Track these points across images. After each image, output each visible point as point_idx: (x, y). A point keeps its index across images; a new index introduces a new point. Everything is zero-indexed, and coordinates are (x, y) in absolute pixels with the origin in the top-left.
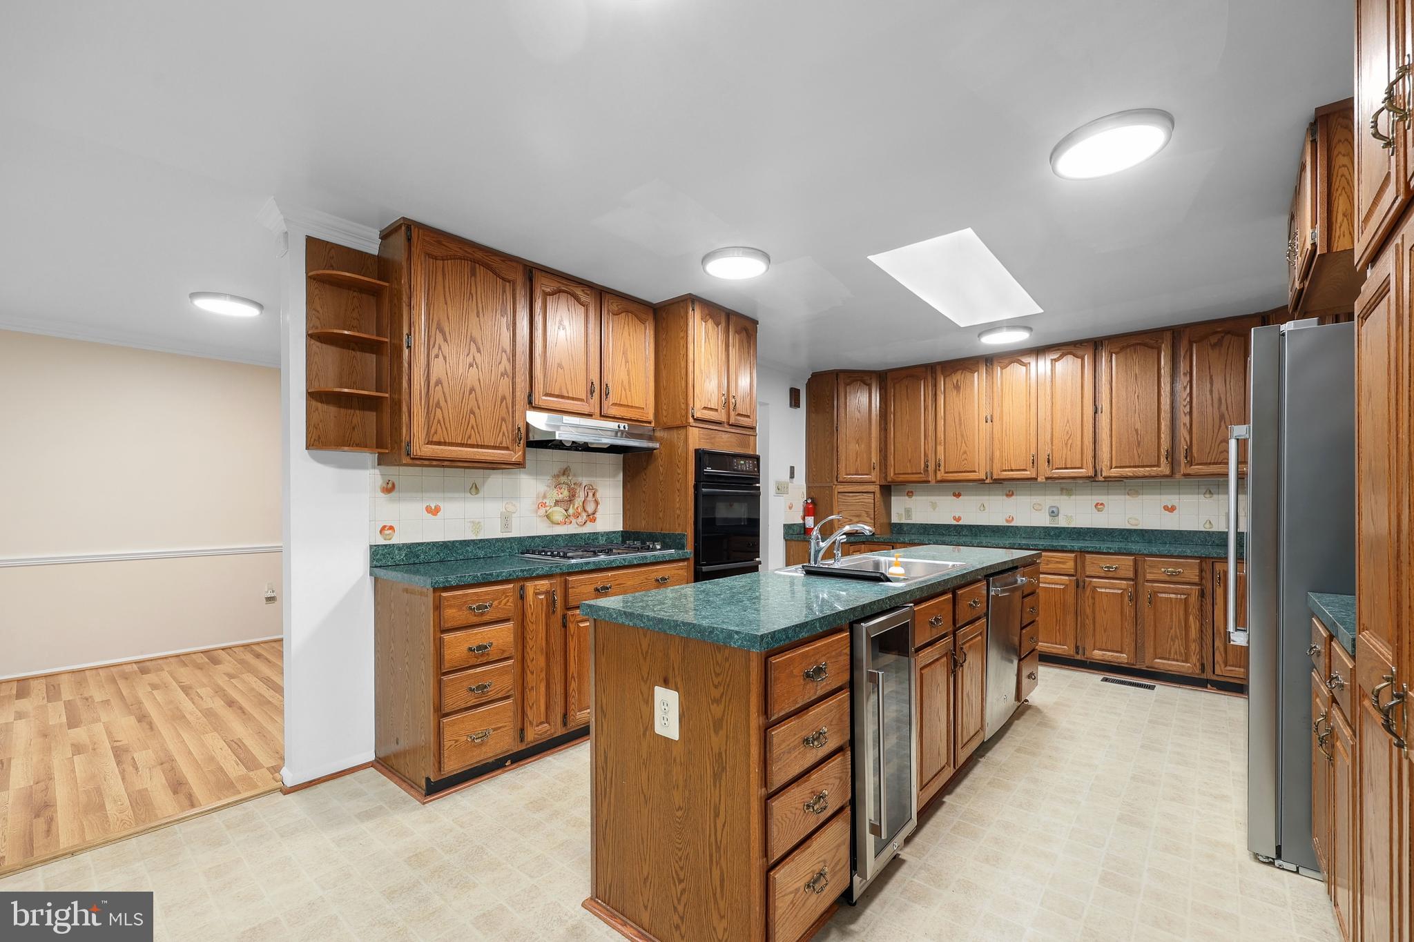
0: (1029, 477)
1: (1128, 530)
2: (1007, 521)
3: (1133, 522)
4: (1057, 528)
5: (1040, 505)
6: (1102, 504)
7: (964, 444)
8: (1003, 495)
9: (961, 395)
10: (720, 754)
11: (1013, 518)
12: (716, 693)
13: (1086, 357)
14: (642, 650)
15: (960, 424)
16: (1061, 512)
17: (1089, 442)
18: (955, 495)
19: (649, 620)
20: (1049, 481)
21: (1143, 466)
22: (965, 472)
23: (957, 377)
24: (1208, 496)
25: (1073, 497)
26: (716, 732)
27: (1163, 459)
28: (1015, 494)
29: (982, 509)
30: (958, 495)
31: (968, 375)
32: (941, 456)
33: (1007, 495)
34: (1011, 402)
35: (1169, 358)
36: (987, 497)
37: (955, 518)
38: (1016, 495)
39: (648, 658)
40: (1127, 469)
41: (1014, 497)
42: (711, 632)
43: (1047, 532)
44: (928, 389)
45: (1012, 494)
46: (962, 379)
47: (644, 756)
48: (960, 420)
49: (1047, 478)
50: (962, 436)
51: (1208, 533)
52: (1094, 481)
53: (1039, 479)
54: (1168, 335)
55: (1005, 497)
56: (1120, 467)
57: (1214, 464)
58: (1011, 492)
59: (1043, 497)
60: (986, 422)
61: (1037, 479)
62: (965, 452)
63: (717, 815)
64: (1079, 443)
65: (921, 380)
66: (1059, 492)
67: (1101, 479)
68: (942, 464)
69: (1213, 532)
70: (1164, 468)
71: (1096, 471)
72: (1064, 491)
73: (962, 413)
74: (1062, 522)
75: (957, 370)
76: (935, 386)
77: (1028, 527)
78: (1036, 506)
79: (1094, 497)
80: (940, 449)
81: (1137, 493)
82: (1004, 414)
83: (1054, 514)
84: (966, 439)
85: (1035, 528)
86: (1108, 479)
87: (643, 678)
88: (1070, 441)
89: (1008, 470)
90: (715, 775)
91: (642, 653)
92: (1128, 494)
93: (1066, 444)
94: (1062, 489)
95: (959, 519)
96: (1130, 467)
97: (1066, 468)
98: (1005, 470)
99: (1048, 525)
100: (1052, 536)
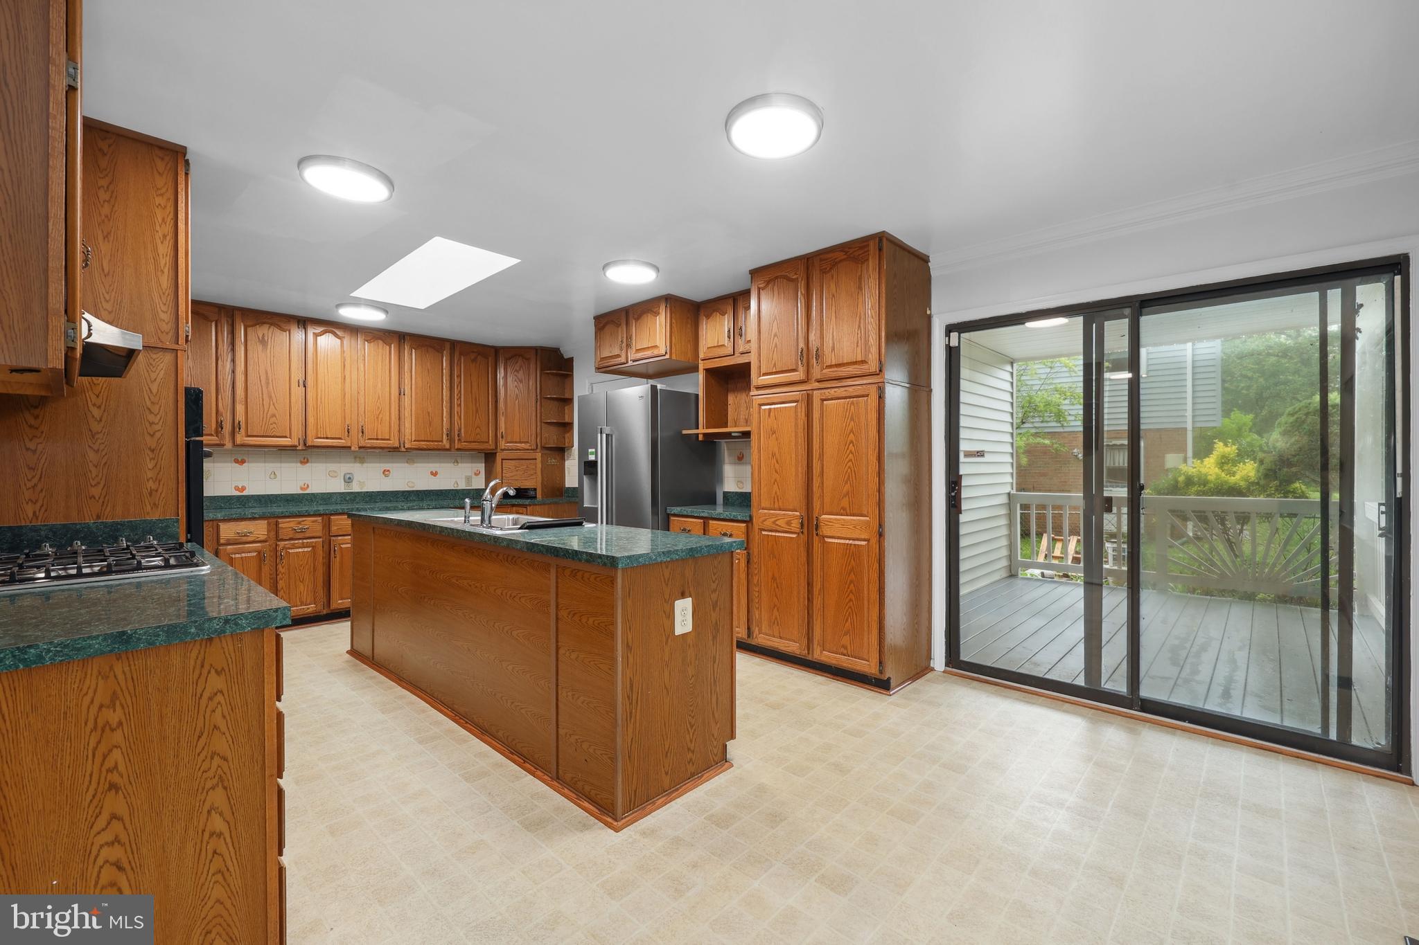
0: (345, 445)
1: (408, 491)
2: (302, 489)
3: (410, 485)
4: (352, 493)
5: (335, 472)
6: (388, 471)
7: (272, 406)
8: (296, 463)
9: (268, 351)
10: (716, 623)
11: (308, 485)
12: (714, 586)
13: (393, 345)
14: (664, 579)
15: (268, 383)
16: (355, 477)
17: (396, 418)
18: (236, 461)
19: (682, 552)
20: (362, 450)
21: (432, 441)
22: (273, 437)
23: (263, 331)
24: (456, 464)
25: (365, 465)
26: (714, 610)
27: (445, 436)
28: (310, 461)
29: (273, 476)
30: (243, 462)
31: (277, 332)
32: (240, 416)
33: (301, 462)
34: (326, 371)
35: (448, 362)
36: (278, 465)
37: (237, 488)
38: (312, 462)
39: (670, 583)
40: (423, 443)
41: (308, 465)
42: (722, 546)
43: (343, 497)
44: (223, 334)
45: (307, 462)
46: (270, 335)
47: (667, 659)
48: (267, 378)
49: (360, 448)
50: (270, 397)
51: (456, 490)
52: (394, 452)
53: (353, 448)
54: (448, 345)
55: (299, 465)
56: (418, 441)
57: (474, 442)
58: (306, 460)
59: (339, 465)
60: (299, 386)
61: (350, 447)
62: (274, 416)
63: (714, 662)
64: (388, 418)
65: (212, 322)
66: (353, 460)
67: (403, 449)
68: (243, 425)
69: (460, 490)
70: (446, 444)
71: (400, 443)
72: (358, 459)
73: (269, 372)
74: (356, 488)
75: (264, 323)
76: (232, 333)
77: (325, 494)
78: (333, 475)
79: (382, 465)
80: (240, 408)
81: (414, 462)
82: (319, 381)
83: (348, 480)
84: (275, 401)
85: (331, 495)
86: (408, 450)
87: (665, 600)
88: (381, 416)
89: (324, 438)
90: (713, 638)
91: (665, 581)
92: (407, 462)
93: (377, 418)
94: (355, 458)
95: (243, 489)
96: (424, 441)
97: (377, 439)
98: (320, 438)
99: (343, 490)
100: (348, 501)
